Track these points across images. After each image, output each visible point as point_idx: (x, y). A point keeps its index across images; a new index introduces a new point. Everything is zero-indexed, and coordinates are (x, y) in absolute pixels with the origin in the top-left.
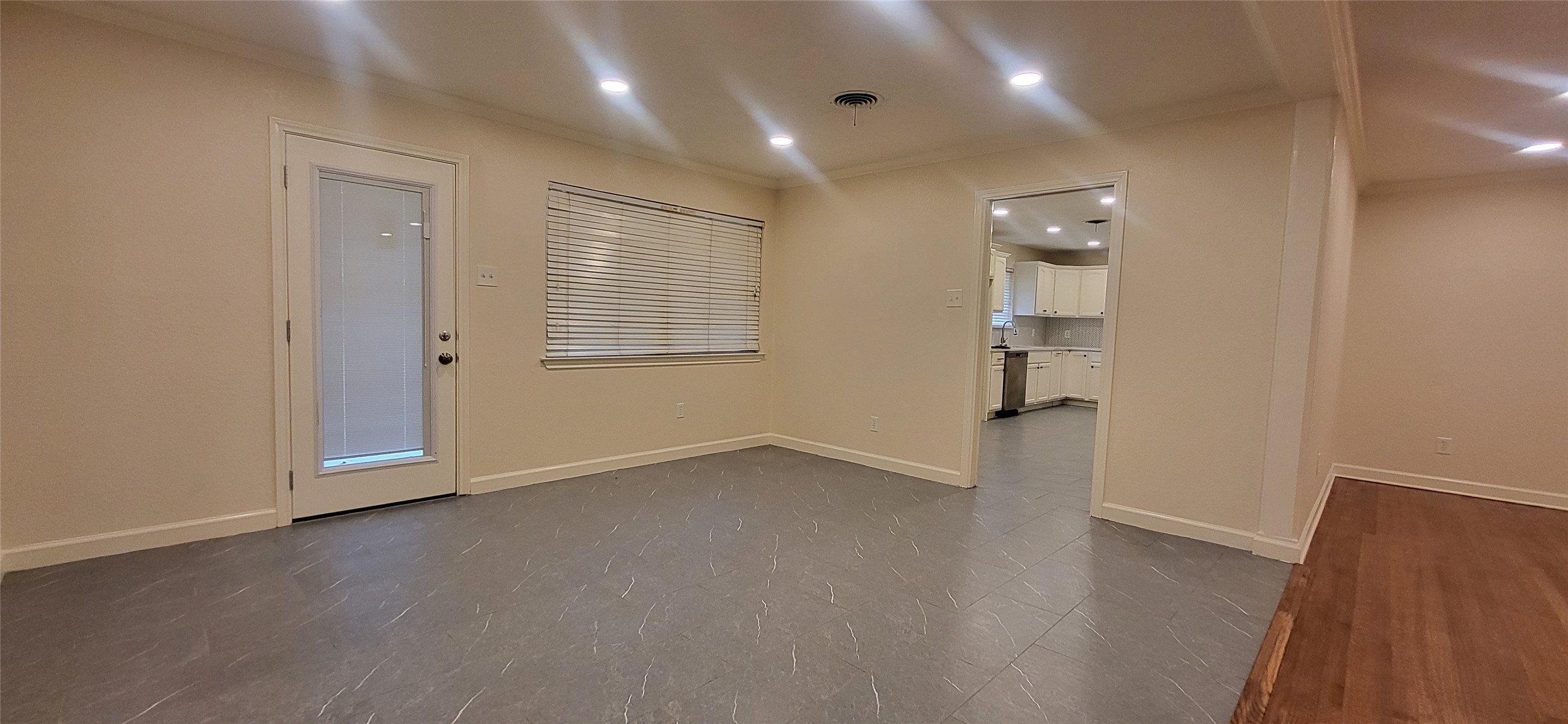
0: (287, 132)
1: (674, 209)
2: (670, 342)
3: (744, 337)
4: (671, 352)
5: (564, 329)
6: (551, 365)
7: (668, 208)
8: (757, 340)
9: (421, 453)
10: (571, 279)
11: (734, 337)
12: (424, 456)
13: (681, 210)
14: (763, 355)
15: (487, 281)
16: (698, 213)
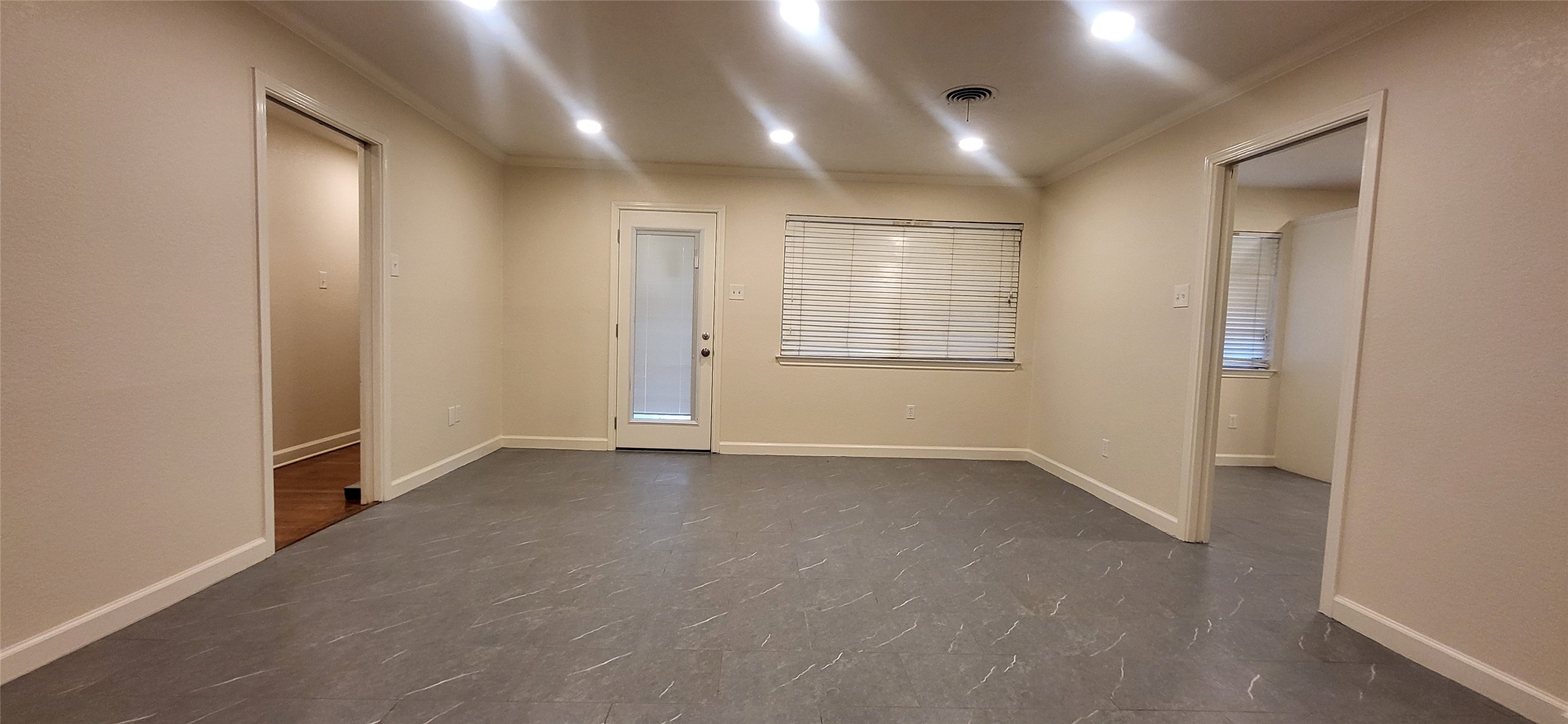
0: (620, 209)
1: (908, 223)
2: (902, 347)
3: (995, 345)
4: (902, 356)
5: (797, 333)
6: (784, 362)
7: (901, 223)
8: (1013, 348)
9: (689, 418)
10: (804, 292)
11: (984, 345)
12: (691, 420)
13: (915, 223)
14: (1019, 365)
15: (736, 296)
16: (934, 224)
